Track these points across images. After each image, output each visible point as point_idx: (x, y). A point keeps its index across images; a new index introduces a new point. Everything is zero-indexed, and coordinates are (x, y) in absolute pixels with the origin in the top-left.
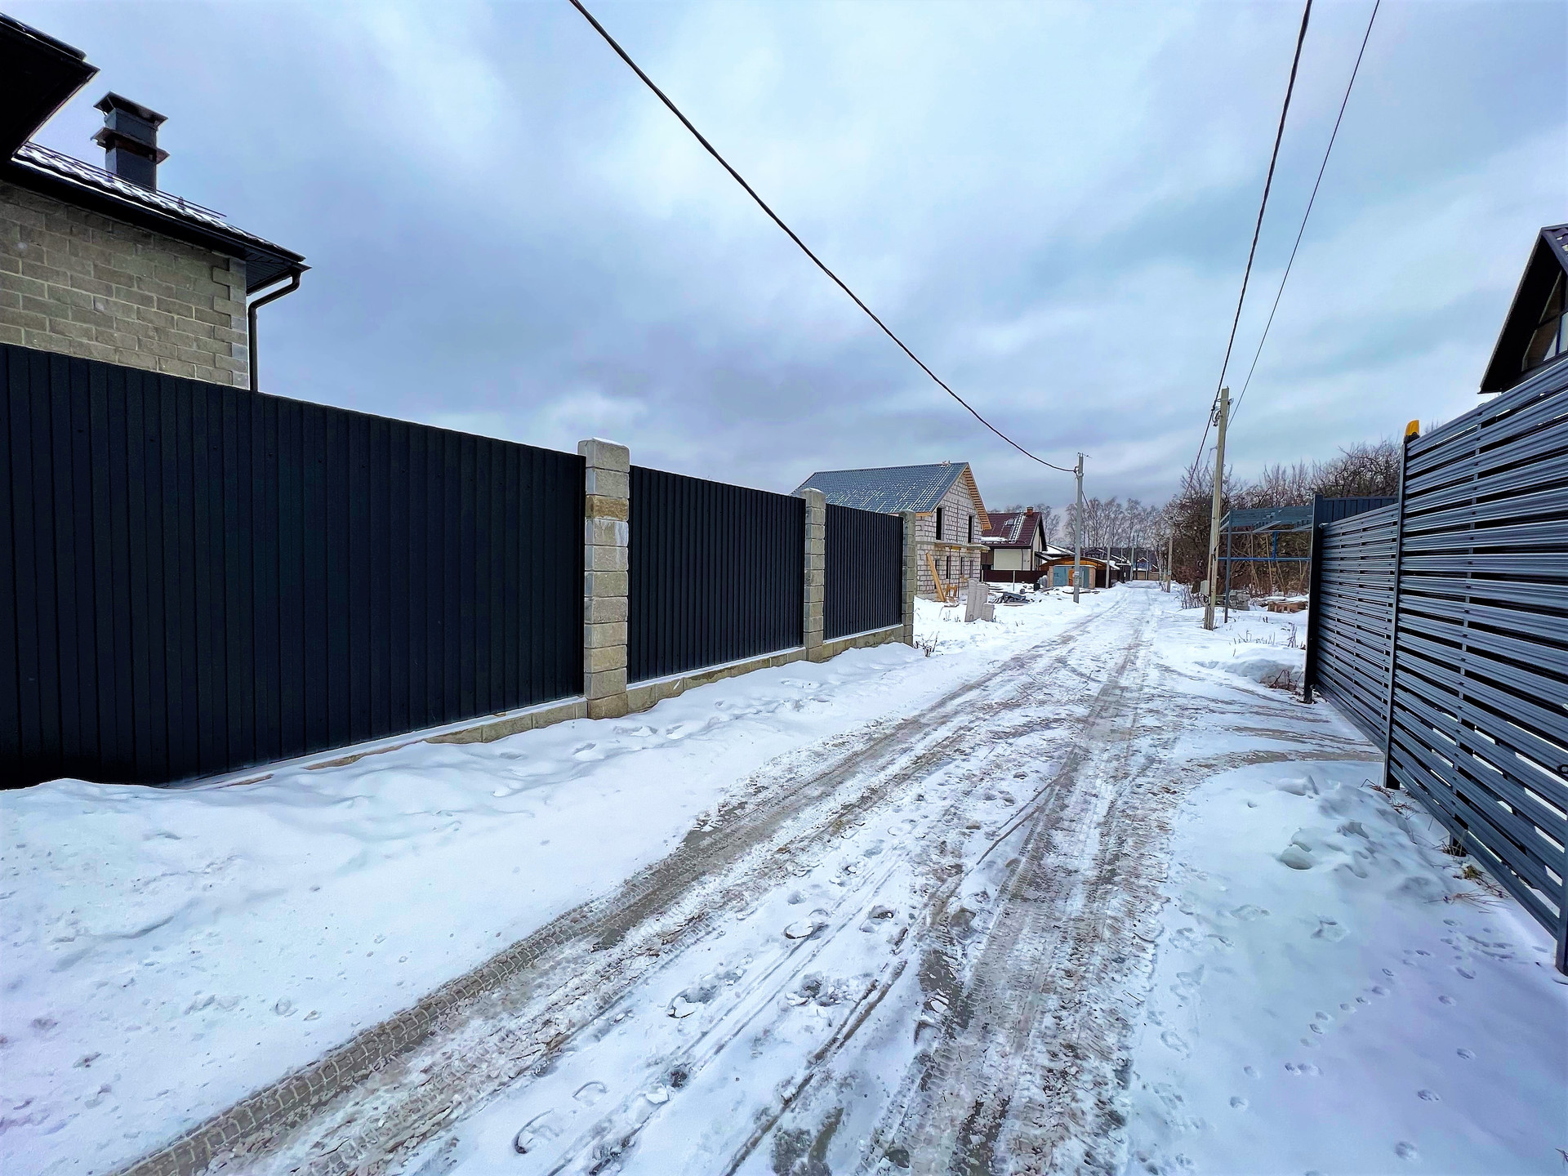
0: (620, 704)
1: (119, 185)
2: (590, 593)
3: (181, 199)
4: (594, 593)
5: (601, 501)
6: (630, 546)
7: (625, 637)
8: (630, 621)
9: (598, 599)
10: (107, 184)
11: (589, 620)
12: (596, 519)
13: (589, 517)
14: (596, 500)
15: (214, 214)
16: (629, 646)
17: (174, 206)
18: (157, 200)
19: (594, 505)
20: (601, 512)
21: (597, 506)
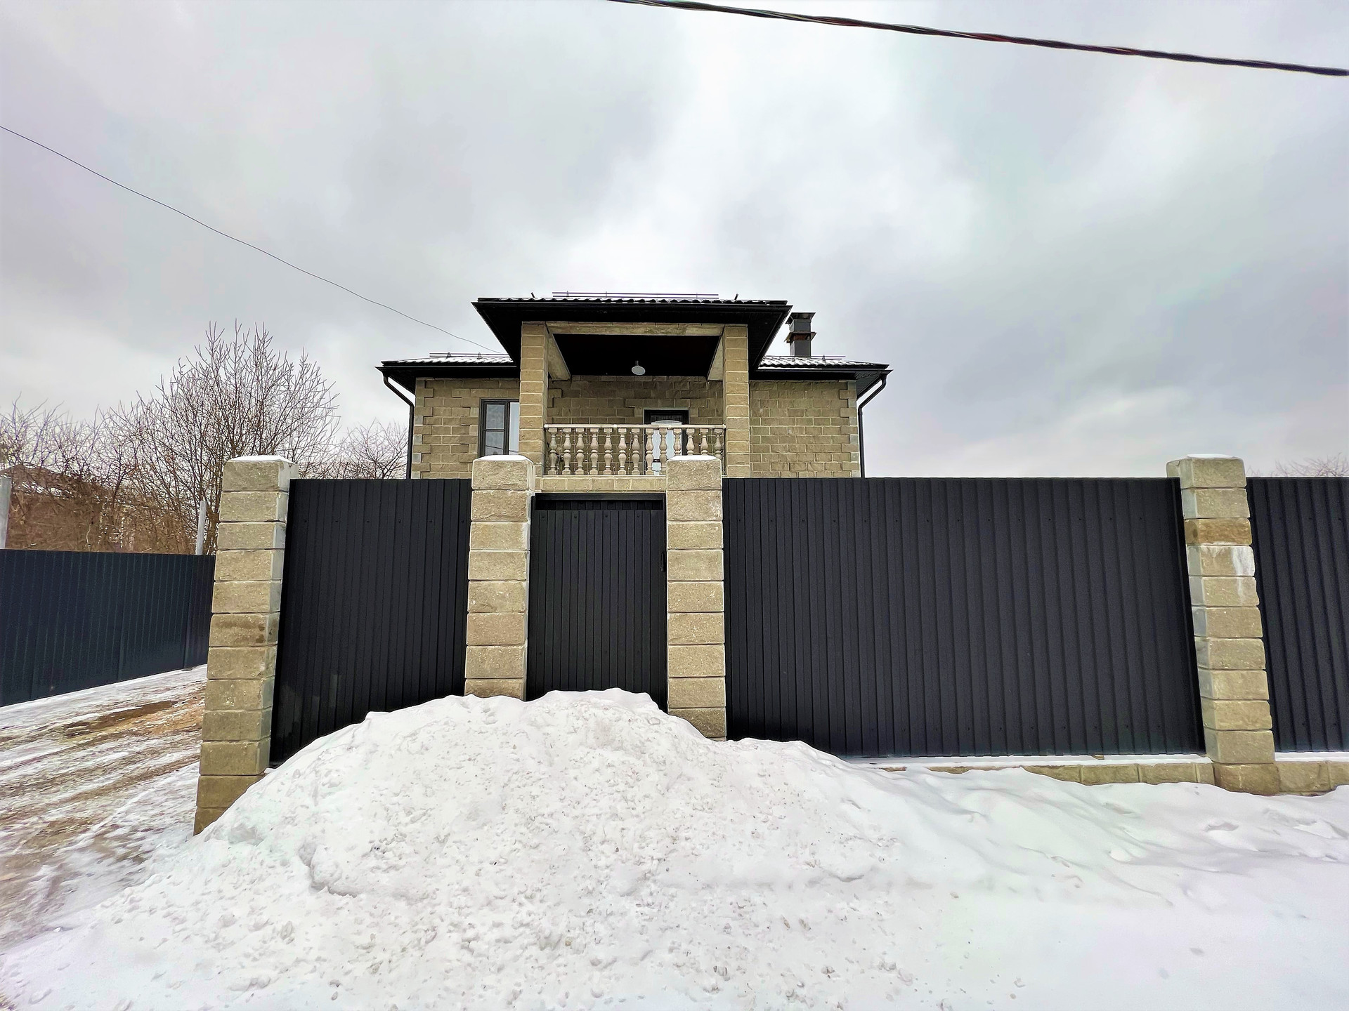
0: (1268, 778)
1: (797, 362)
2: (1204, 632)
3: (824, 357)
4: (1209, 631)
5: (1207, 525)
6: (1258, 575)
7: (1265, 690)
8: (1270, 669)
9: (1216, 639)
10: (792, 363)
11: (1205, 664)
12: (1203, 547)
13: (1193, 544)
14: (1200, 525)
15: (840, 358)
16: (1273, 701)
17: (821, 362)
18: (813, 362)
19: (1199, 532)
20: (1210, 538)
21: (1203, 531)
